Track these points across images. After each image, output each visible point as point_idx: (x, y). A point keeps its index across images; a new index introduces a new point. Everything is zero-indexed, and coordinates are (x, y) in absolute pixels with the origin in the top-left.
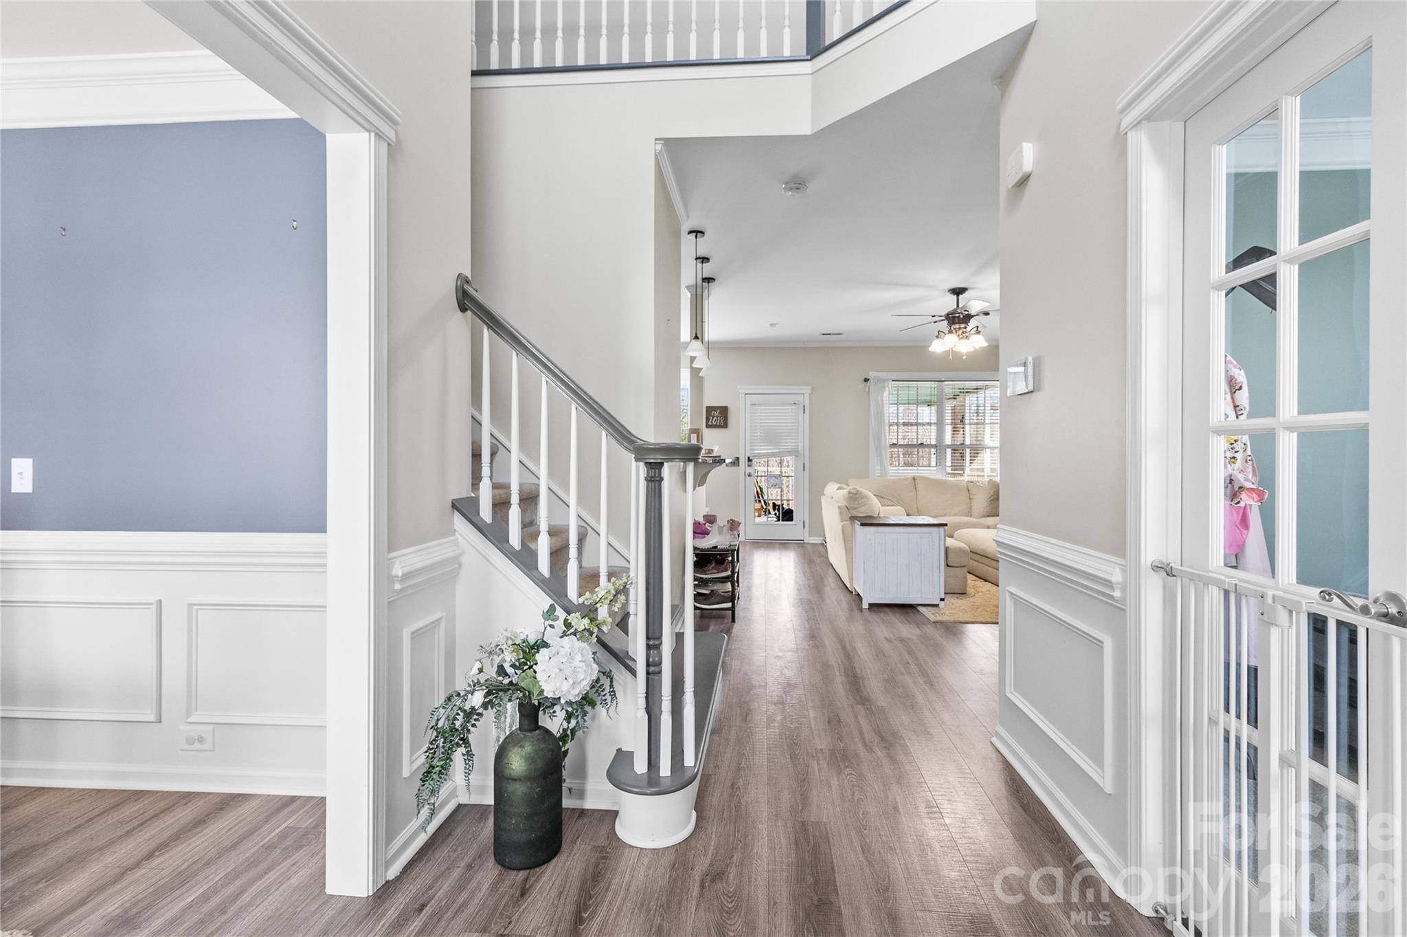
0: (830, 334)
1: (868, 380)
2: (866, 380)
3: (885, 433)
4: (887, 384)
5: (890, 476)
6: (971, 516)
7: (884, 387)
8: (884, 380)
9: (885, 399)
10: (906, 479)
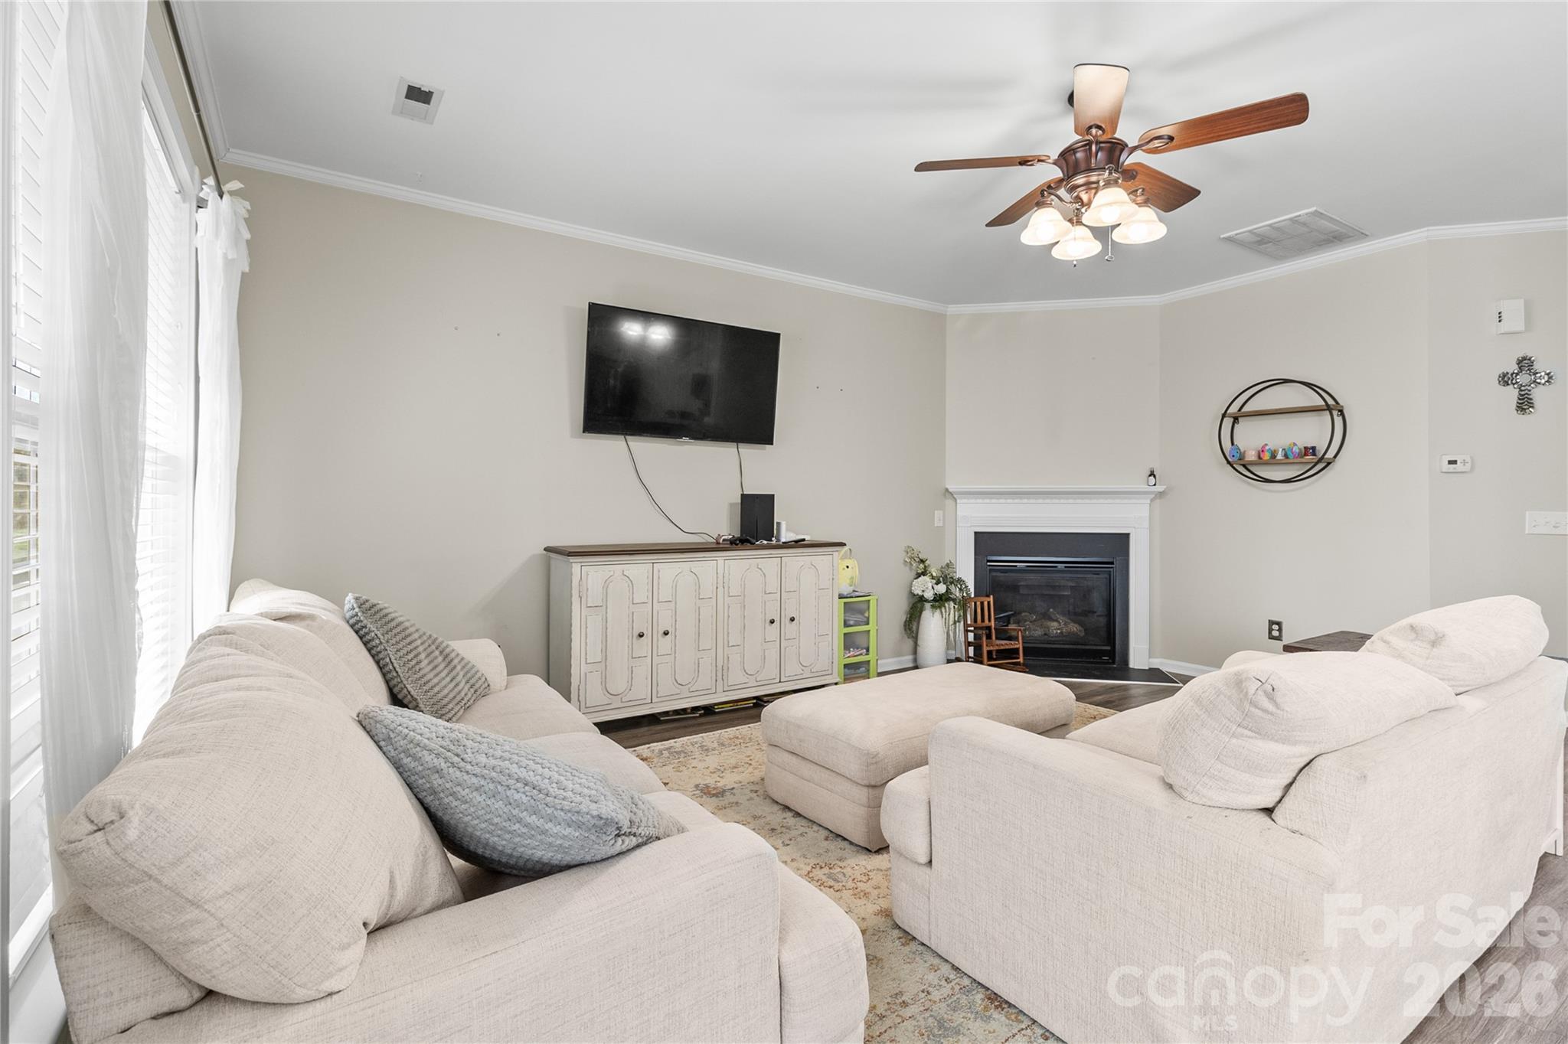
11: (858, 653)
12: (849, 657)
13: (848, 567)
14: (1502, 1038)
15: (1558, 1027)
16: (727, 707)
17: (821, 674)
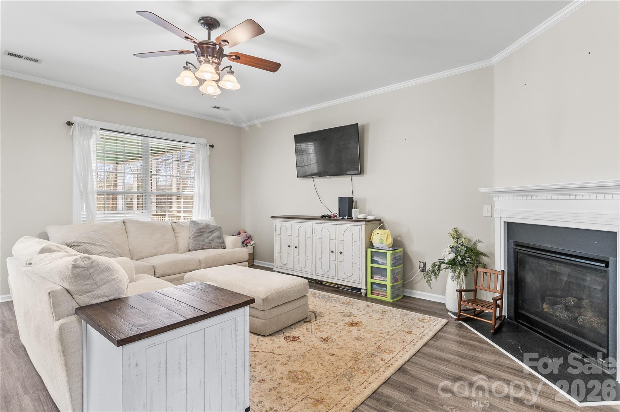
0: (20, 57)
1: (72, 124)
2: (69, 124)
3: (92, 178)
4: (94, 131)
5: (98, 220)
6: (177, 253)
7: (91, 135)
8: (91, 128)
9: (91, 146)
10: (116, 223)
11: (382, 279)
12: (376, 279)
13: (378, 233)
14: (20, 389)
15: (10, 404)
16: (328, 284)
17: (355, 282)
